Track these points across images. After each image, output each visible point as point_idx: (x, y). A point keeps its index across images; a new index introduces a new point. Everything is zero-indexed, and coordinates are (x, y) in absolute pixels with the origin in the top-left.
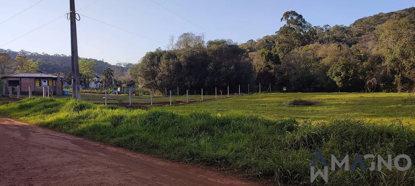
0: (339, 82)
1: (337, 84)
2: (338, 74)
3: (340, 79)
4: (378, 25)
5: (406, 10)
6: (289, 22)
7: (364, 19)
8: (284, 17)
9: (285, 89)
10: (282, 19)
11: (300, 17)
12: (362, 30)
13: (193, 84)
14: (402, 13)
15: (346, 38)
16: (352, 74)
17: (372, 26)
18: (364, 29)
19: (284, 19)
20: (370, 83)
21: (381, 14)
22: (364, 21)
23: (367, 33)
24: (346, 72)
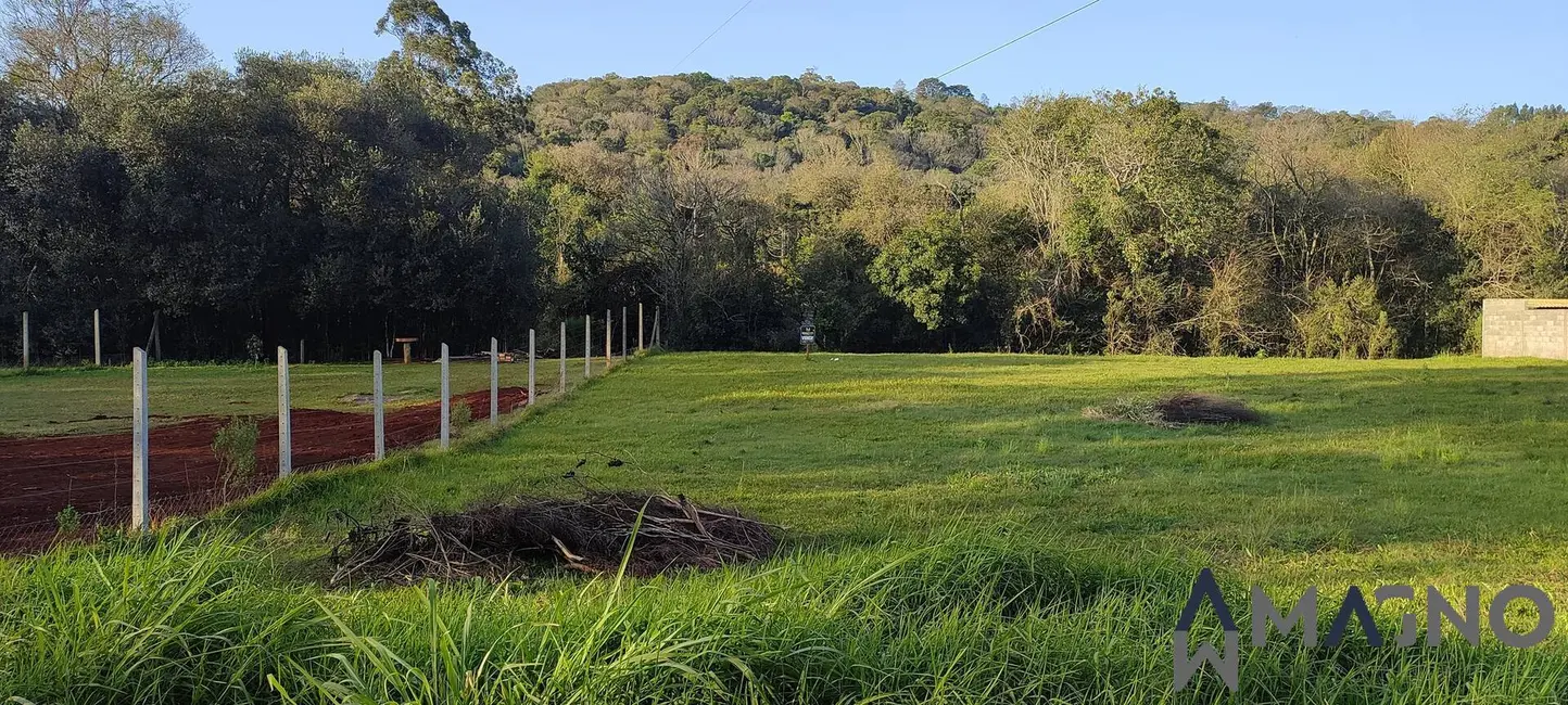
0: (929, 308)
1: (920, 314)
2: (921, 278)
3: (936, 299)
4: (613, 113)
5: (683, 77)
6: (414, 44)
7: (563, 85)
8: (391, 19)
9: (807, 338)
10: (382, 24)
11: (463, 30)
12: (567, 123)
13: (215, 293)
14: (675, 86)
15: (519, 144)
16: (975, 278)
17: (598, 116)
18: (573, 123)
19: (390, 25)
20: (1028, 318)
21: (613, 77)
22: (565, 95)
23: (584, 135)
24: (956, 270)
